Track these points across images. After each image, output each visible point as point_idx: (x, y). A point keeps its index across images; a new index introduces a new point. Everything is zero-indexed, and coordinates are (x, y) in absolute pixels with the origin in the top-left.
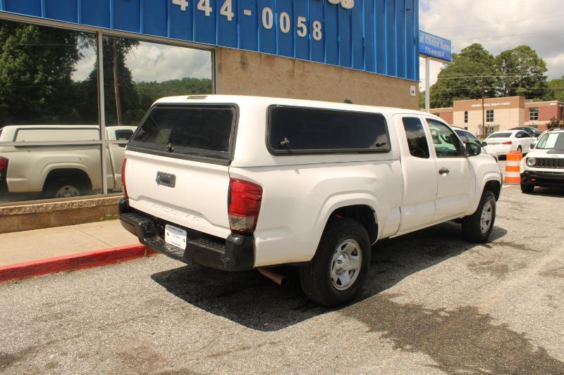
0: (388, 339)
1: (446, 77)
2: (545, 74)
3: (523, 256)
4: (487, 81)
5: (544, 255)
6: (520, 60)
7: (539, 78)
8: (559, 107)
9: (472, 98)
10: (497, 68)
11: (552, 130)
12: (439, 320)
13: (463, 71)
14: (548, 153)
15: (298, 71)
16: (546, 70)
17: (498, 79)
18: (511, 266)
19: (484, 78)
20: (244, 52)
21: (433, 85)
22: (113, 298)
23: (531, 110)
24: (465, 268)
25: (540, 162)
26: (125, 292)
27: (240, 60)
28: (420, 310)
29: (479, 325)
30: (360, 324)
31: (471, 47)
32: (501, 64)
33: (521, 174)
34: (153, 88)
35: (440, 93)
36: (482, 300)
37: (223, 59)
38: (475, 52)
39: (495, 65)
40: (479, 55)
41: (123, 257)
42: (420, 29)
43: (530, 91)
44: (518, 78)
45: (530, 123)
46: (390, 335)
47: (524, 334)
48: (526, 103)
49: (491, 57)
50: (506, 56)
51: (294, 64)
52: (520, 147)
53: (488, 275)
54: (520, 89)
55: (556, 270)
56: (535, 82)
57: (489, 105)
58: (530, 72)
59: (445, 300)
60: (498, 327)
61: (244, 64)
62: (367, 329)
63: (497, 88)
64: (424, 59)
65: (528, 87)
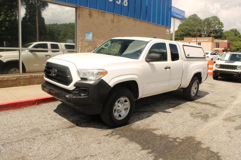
0: (151, 155)
1: (182, 28)
2: (223, 29)
3: (215, 110)
4: (199, 30)
5: (224, 110)
6: (213, 22)
7: (220, 30)
8: (228, 43)
9: (192, 37)
10: (203, 25)
11: (227, 52)
12: (176, 143)
13: (189, 26)
14: (225, 62)
15: (116, 20)
16: (223, 27)
17: (203, 29)
18: (210, 115)
19: (198, 29)
20: (91, 9)
21: (176, 31)
22: (14, 127)
23: (217, 43)
24: (189, 115)
25: (222, 66)
26: (21, 124)
27: (89, 13)
28: (167, 138)
29: (196, 147)
30: (137, 146)
31: (193, 15)
32: (205, 23)
33: (213, 71)
34: (55, 26)
35: (179, 34)
36: (197, 133)
37: (80, 12)
38: (194, 18)
39: (202, 24)
40: (196, 19)
41: (25, 105)
42: (172, 5)
43: (216, 36)
44: (211, 30)
45: (216, 49)
46: (152, 152)
47: (218, 153)
48: (214, 41)
49: (201, 20)
50: (207, 20)
51: (114, 16)
52: (212, 59)
53: (200, 119)
54: (212, 35)
55: (231, 118)
56: (219, 32)
57: (199, 40)
58: (217, 28)
59: (180, 133)
60: (205, 149)
61: (90, 15)
62: (141, 148)
63: (203, 33)
64: (173, 19)
65: (215, 34)
